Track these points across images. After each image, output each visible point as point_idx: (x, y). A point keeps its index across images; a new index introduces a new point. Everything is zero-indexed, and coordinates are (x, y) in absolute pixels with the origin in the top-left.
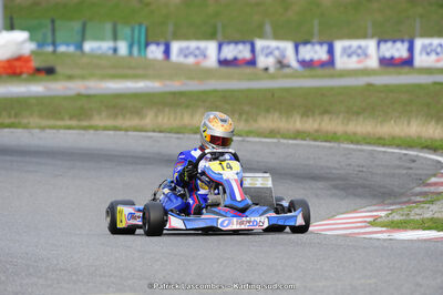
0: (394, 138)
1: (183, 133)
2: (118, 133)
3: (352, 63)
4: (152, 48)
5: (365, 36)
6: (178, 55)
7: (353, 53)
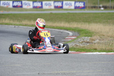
1: (3, 25)
3: (47, 7)
7: (48, 5)
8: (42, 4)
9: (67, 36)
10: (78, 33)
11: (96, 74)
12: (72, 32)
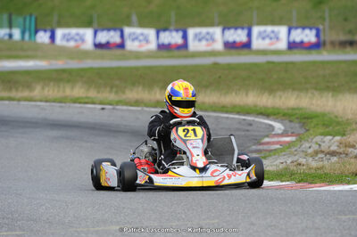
0: (235, 106)
1: (65, 103)
2: (12, 102)
3: (202, 46)
4: (41, 34)
5: (212, 25)
6: (62, 40)
7: (203, 38)
8: (185, 37)
10: (303, 125)
12: (282, 123)
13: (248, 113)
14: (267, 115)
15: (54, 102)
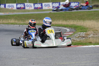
0: (56, 24)
1: (9, 24)
3: (47, 8)
4: (2, 5)
5: (49, 2)
6: (7, 7)
7: (47, 6)
8: (42, 5)
9: (65, 32)
10: (75, 29)
11: (93, 64)
12: (69, 29)
13: (60, 26)
14: (65, 27)
15: (6, 24)
